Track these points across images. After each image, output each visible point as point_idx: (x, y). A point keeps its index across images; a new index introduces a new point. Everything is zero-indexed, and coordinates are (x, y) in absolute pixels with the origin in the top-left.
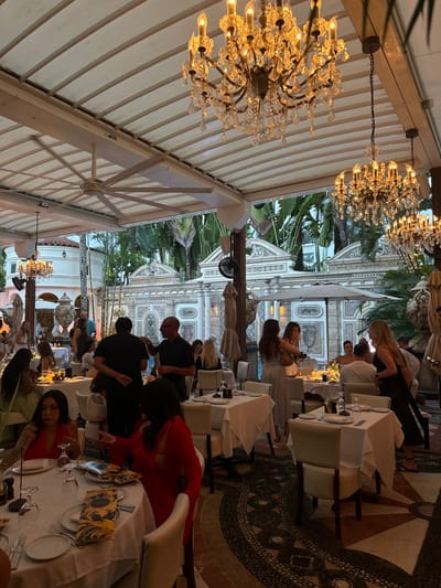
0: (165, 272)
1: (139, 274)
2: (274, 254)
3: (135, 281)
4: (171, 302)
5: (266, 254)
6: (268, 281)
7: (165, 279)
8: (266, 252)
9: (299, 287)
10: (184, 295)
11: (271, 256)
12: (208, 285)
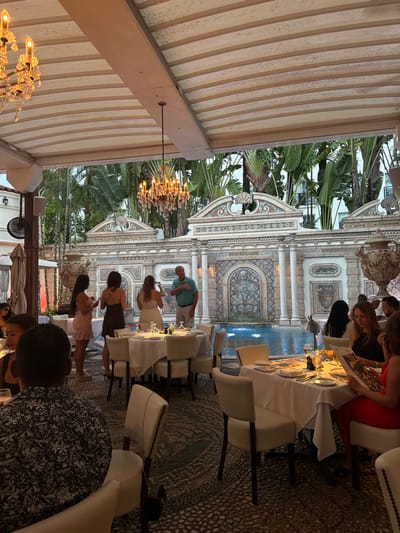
0: (139, 228)
1: (102, 229)
2: (281, 210)
3: (96, 238)
4: (149, 262)
5: (271, 210)
6: (282, 239)
7: (140, 236)
8: (272, 207)
9: (312, 244)
10: (168, 255)
11: (278, 212)
12: (205, 243)
